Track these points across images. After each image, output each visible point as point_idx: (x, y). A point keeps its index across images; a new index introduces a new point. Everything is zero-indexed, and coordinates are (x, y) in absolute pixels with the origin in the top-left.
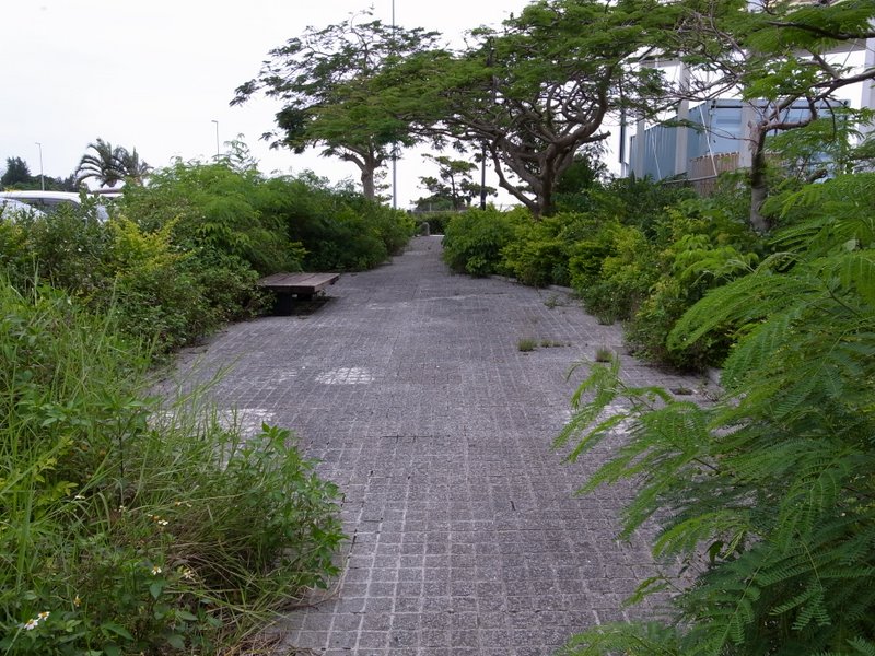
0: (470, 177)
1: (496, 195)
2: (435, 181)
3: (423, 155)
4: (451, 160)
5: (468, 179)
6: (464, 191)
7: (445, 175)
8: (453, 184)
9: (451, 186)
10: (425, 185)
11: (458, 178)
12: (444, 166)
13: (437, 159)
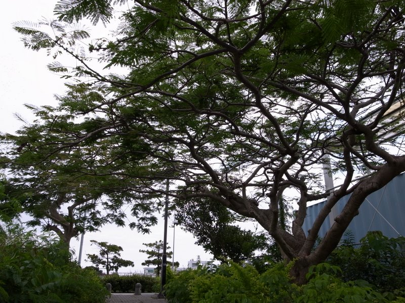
0: (119, 255)
1: (133, 266)
2: (97, 257)
3: (91, 241)
4: (108, 244)
5: (117, 256)
6: (114, 263)
7: (103, 253)
8: (108, 259)
9: (106, 260)
10: (90, 259)
11: (111, 255)
12: (103, 248)
13: (100, 244)
